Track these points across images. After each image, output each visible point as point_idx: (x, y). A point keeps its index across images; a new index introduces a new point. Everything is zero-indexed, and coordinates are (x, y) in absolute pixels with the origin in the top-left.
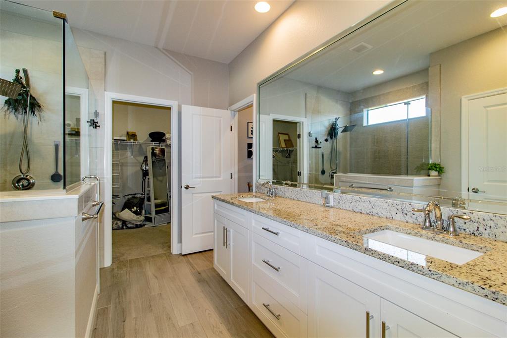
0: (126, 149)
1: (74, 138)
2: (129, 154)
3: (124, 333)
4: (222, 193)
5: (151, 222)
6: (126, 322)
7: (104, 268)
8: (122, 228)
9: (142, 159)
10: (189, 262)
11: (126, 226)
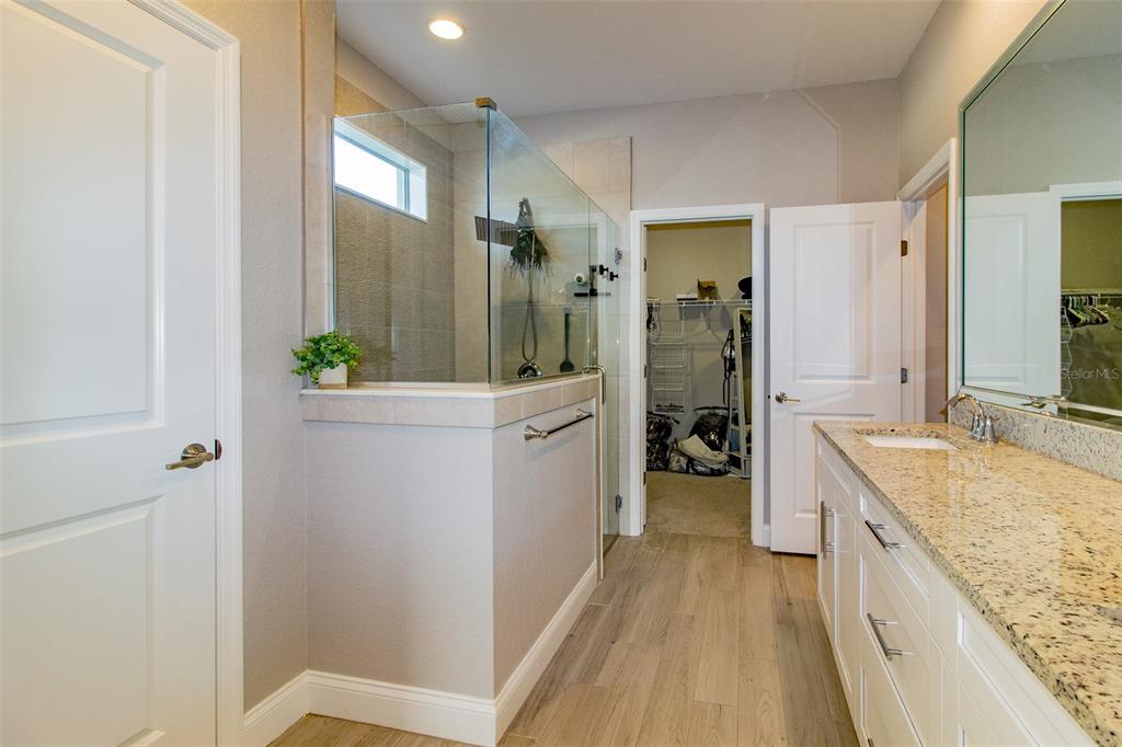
0: (698, 317)
1: (584, 302)
2: (703, 325)
3: (603, 663)
4: (874, 419)
5: (739, 468)
6: (616, 644)
7: (629, 537)
8: (687, 472)
9: (724, 335)
10: (778, 571)
11: (694, 469)
